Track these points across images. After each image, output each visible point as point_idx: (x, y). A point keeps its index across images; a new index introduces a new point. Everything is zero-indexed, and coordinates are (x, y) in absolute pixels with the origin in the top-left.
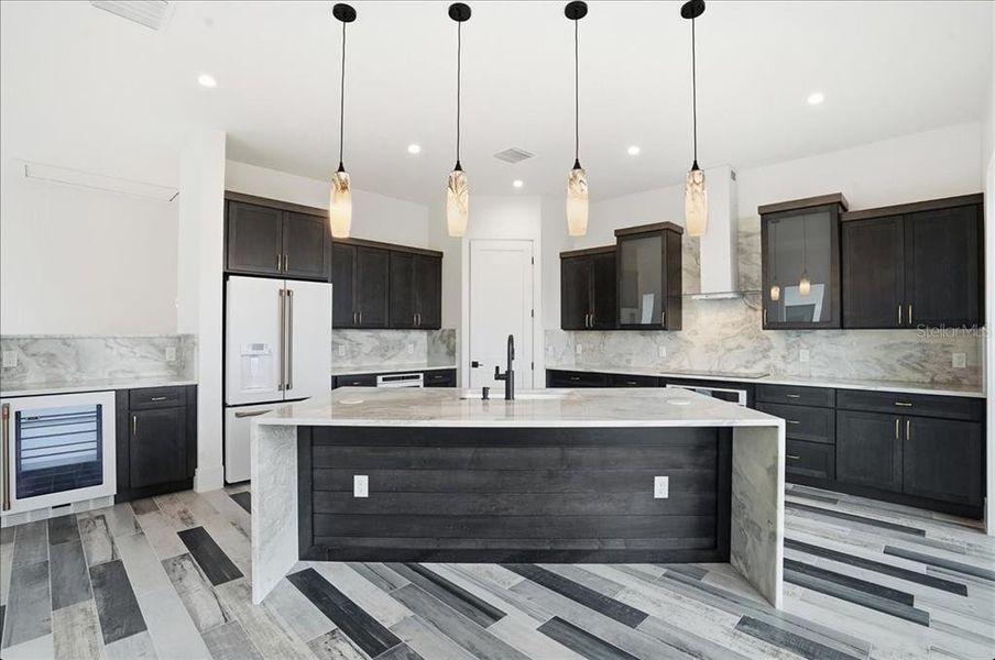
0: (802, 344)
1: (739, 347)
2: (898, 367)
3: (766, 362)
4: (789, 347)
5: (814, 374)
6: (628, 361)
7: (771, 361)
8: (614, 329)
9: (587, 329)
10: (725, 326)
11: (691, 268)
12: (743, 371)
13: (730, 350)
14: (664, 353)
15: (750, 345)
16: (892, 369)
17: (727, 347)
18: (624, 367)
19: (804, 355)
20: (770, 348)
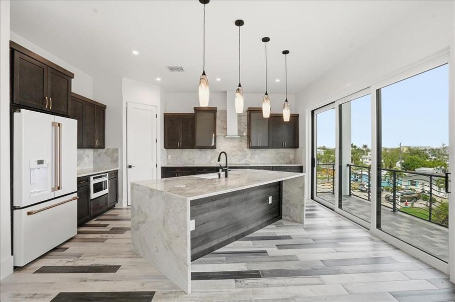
0: (256, 154)
1: (237, 154)
2: (279, 159)
3: (245, 159)
4: (252, 154)
5: (259, 163)
6: (194, 161)
7: (247, 159)
8: (193, 148)
9: (178, 148)
10: (232, 147)
11: (220, 126)
12: (238, 163)
13: (233, 156)
14: (209, 157)
15: (240, 154)
16: (278, 160)
17: (233, 154)
18: (192, 164)
19: (257, 157)
20: (247, 155)
